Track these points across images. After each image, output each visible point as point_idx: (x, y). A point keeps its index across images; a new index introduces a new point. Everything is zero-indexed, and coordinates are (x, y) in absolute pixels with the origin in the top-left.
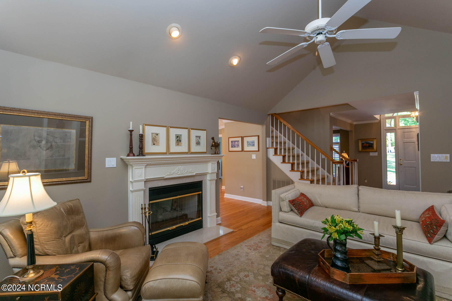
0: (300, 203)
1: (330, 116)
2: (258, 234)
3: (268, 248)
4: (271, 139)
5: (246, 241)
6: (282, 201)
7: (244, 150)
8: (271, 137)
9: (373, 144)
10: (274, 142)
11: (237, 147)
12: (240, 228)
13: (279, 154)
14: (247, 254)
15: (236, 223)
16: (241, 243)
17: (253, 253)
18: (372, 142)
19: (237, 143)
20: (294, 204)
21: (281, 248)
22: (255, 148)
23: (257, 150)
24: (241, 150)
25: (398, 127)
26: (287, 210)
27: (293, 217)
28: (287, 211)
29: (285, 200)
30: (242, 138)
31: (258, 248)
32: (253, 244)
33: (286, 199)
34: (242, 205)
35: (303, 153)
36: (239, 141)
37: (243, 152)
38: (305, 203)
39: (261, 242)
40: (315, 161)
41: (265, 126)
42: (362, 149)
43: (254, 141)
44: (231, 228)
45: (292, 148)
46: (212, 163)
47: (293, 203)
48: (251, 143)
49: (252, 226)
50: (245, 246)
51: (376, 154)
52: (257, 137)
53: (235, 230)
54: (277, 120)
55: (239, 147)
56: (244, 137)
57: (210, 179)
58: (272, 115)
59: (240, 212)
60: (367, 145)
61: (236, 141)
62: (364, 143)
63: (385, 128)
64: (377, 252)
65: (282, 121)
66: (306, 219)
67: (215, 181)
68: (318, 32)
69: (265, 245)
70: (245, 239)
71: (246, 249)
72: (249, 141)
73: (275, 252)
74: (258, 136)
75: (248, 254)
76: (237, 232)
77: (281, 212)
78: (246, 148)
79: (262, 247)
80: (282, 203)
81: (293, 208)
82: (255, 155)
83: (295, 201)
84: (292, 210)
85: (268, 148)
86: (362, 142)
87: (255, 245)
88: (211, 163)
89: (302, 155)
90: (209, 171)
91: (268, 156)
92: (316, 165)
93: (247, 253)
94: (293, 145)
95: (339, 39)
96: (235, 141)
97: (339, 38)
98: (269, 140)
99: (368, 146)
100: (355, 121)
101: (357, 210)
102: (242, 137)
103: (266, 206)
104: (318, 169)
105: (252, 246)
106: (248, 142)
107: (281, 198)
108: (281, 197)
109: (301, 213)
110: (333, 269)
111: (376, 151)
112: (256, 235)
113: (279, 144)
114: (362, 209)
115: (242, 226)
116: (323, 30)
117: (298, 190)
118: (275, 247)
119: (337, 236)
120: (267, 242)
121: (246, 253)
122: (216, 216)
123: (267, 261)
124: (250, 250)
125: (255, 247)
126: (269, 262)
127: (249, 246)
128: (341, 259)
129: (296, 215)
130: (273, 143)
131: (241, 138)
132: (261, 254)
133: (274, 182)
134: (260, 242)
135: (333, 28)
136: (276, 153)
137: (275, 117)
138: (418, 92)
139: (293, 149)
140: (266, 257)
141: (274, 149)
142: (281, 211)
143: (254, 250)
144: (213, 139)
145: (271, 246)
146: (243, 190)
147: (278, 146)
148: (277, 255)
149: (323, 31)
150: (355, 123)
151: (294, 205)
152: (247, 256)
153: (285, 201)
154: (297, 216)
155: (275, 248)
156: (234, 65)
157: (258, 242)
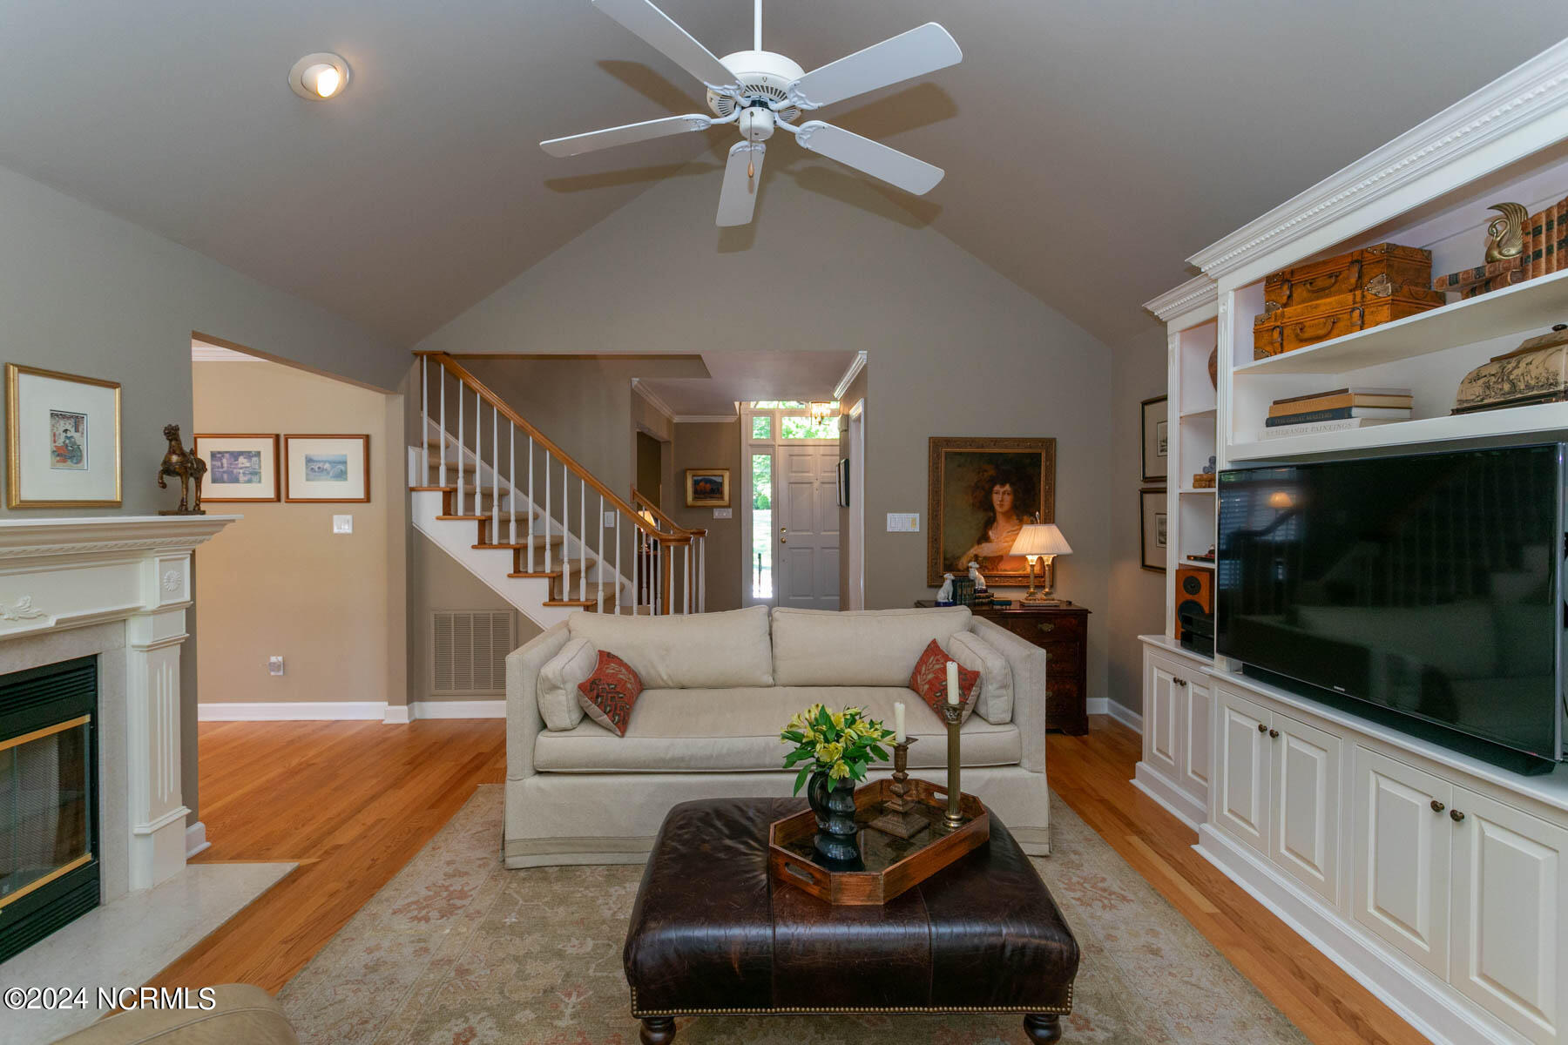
0: (616, 686)
1: (632, 390)
2: (430, 845)
3: (497, 885)
4: (425, 452)
5: (386, 893)
6: (546, 693)
7: (291, 496)
8: (425, 445)
9: (721, 484)
10: (440, 464)
11: (249, 481)
12: (328, 843)
13: (460, 512)
14: (422, 944)
15: (296, 829)
16: (373, 907)
17: (448, 931)
18: (718, 480)
19: (248, 465)
20: (597, 697)
21: (547, 869)
22: (352, 487)
23: (361, 495)
24: (271, 494)
25: (778, 441)
26: (568, 721)
27: (595, 742)
28: (570, 726)
29: (562, 686)
30: (280, 444)
31: (459, 903)
32: (424, 893)
33: (564, 682)
34: (292, 742)
35: (539, 510)
36: (258, 454)
37: (283, 505)
38: (629, 686)
39: (459, 874)
40: (580, 539)
41: (401, 399)
42: (695, 498)
43: (346, 456)
44: (281, 858)
45: (500, 489)
46: (161, 561)
47: (595, 691)
48: (327, 466)
49: (380, 820)
50: (394, 913)
51: (727, 514)
52: (360, 442)
53: (305, 861)
54: (453, 376)
55: (260, 482)
56: (287, 437)
57: (148, 642)
58: (434, 358)
59: (293, 772)
60: (708, 486)
61: (241, 453)
62: (701, 481)
63: (751, 442)
64: (898, 788)
65: (476, 384)
66: (640, 741)
67: (179, 646)
68: (755, 96)
69: (479, 879)
70: (380, 885)
71: (403, 925)
72: (315, 458)
73: (531, 894)
74: (367, 439)
75: (425, 941)
76: (321, 867)
77: (545, 733)
78: (300, 487)
79: (472, 893)
80: (548, 700)
81: (594, 710)
82: (349, 517)
83: (597, 681)
84: (586, 717)
85: (412, 489)
86: (696, 478)
87: (437, 894)
88: (157, 559)
89: (536, 517)
90: (141, 603)
91: (414, 520)
92: (584, 552)
93: (419, 941)
94: (503, 479)
95: (802, 144)
96: (235, 455)
97: (806, 141)
98: (418, 458)
99: (708, 489)
100: (678, 413)
101: (770, 681)
102: (277, 437)
103: (407, 721)
104: (591, 565)
105: (425, 904)
106: (309, 460)
107: (546, 679)
108: (547, 676)
109: (620, 720)
110: (840, 876)
111: (729, 506)
112: (423, 853)
113: (461, 474)
114: (783, 675)
115: (330, 832)
116: (772, 96)
117: (588, 644)
118: (522, 874)
119: (848, 769)
120: (480, 866)
121: (413, 942)
122: (184, 820)
123: (517, 941)
124: (423, 922)
125: (444, 903)
126: (529, 940)
127: (414, 907)
128: (840, 837)
129: (604, 733)
130: (434, 469)
131: (270, 441)
132: (482, 920)
133: (442, 622)
134: (455, 876)
135: (812, 104)
136: (448, 511)
137: (445, 368)
138: (866, 352)
139: (504, 494)
140: (508, 923)
141: (441, 493)
142: (544, 726)
143: (442, 917)
144: (172, 434)
145: (506, 873)
146: (281, 673)
147: (460, 482)
148: (546, 899)
149: (771, 100)
150: (677, 419)
151: (599, 700)
152: (426, 950)
153: (559, 688)
154: (610, 734)
155: (524, 879)
156: (318, 95)
157: (445, 875)
